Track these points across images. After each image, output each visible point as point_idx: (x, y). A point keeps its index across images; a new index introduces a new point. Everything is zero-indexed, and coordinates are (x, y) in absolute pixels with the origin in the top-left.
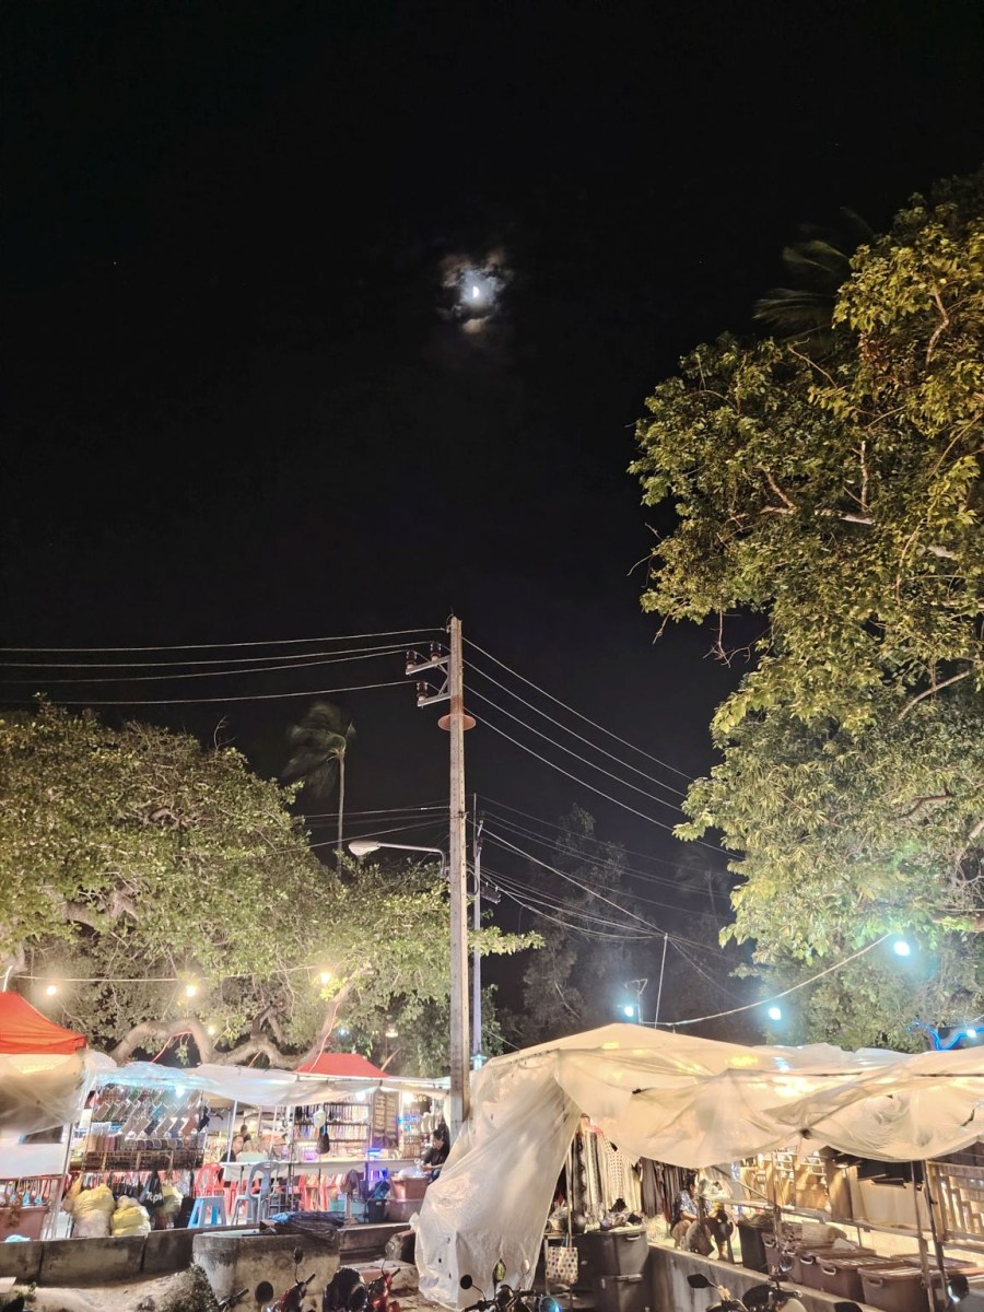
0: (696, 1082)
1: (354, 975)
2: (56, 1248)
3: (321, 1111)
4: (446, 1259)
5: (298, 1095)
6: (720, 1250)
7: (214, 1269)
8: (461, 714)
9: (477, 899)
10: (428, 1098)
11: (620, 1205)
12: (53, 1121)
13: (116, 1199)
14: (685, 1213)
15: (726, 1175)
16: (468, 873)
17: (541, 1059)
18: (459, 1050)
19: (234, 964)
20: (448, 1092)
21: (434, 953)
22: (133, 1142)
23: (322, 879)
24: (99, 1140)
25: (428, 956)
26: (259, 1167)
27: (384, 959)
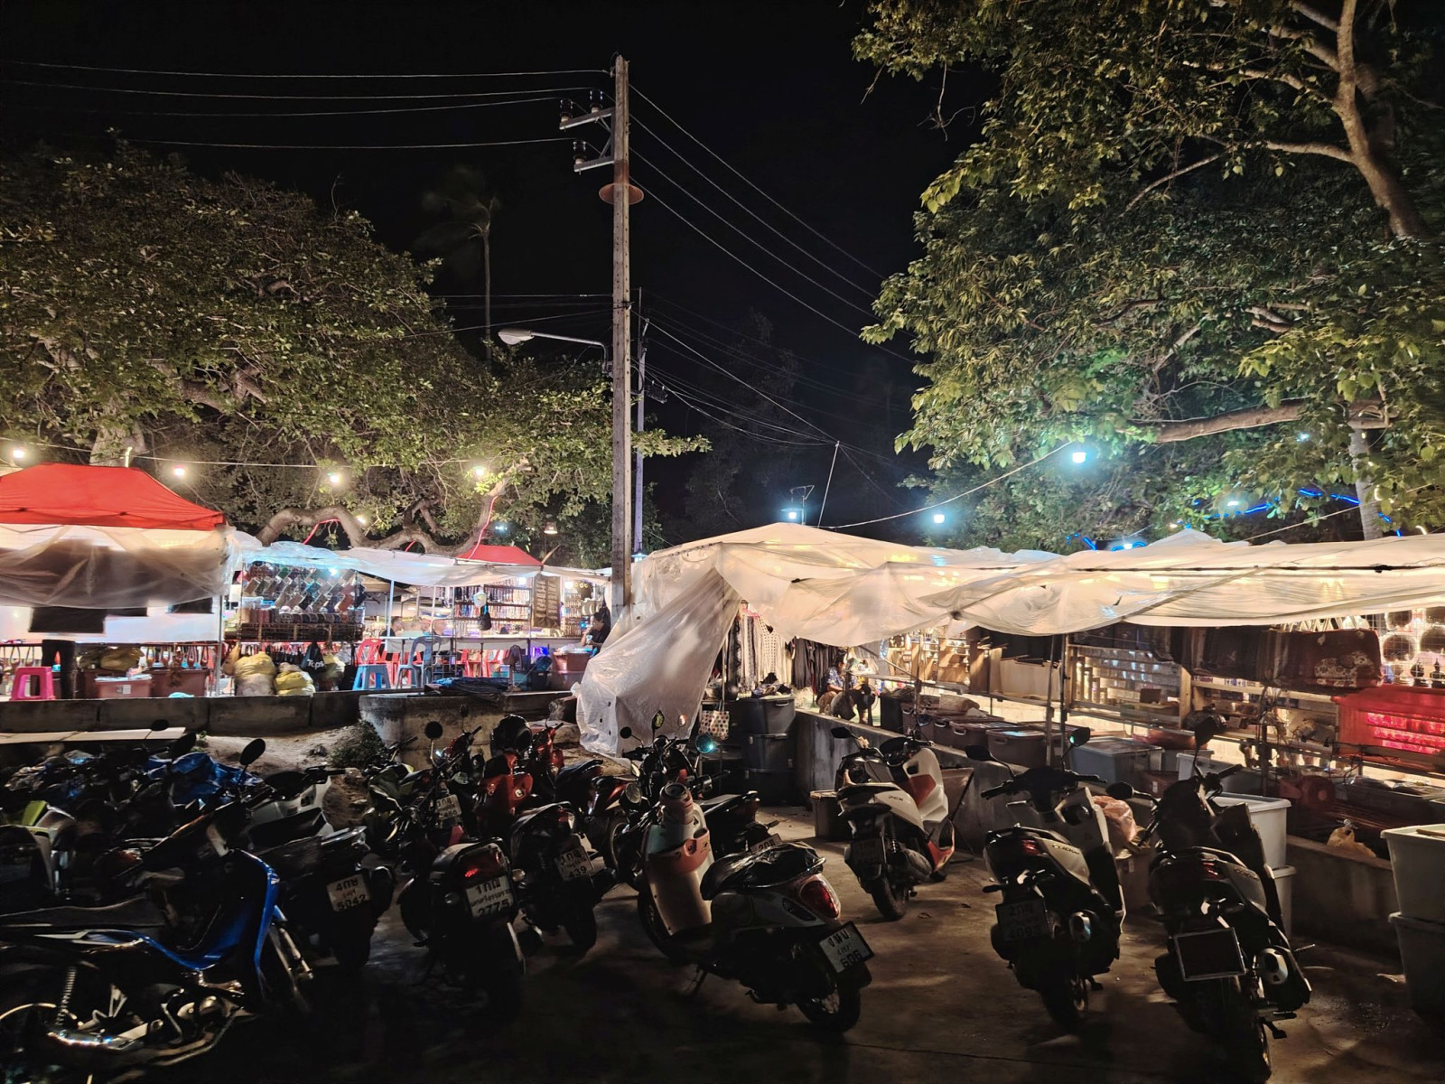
0: (854, 574)
1: (510, 470)
2: (221, 703)
3: (481, 592)
4: (607, 719)
5: (457, 577)
6: (861, 716)
7: (382, 724)
8: (626, 184)
9: (641, 398)
10: (590, 584)
11: (772, 678)
12: (201, 593)
13: (277, 666)
14: (832, 686)
15: (875, 655)
16: (632, 369)
17: (703, 551)
18: (621, 542)
19: (379, 453)
20: (609, 579)
21: (595, 452)
22: (288, 616)
23: (470, 371)
24: (253, 613)
25: (588, 454)
26: (421, 640)
27: (542, 456)
